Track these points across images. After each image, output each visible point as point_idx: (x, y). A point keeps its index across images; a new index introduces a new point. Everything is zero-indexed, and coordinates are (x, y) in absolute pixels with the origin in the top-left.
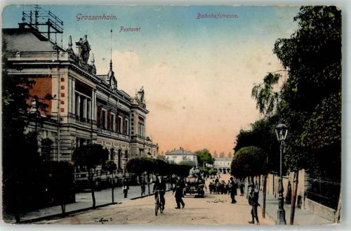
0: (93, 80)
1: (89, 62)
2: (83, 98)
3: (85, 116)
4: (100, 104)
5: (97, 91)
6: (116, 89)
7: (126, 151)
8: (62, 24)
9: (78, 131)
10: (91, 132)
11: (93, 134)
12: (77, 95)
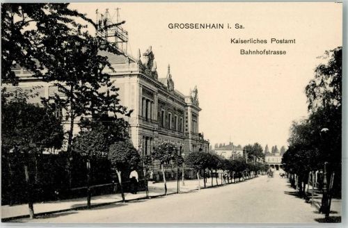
0: (156, 85)
1: (153, 70)
2: (147, 101)
3: (149, 117)
4: (160, 105)
5: (159, 95)
6: (173, 90)
7: (181, 147)
8: (127, 34)
9: (145, 130)
10: (154, 131)
11: (155, 132)
12: (143, 99)
